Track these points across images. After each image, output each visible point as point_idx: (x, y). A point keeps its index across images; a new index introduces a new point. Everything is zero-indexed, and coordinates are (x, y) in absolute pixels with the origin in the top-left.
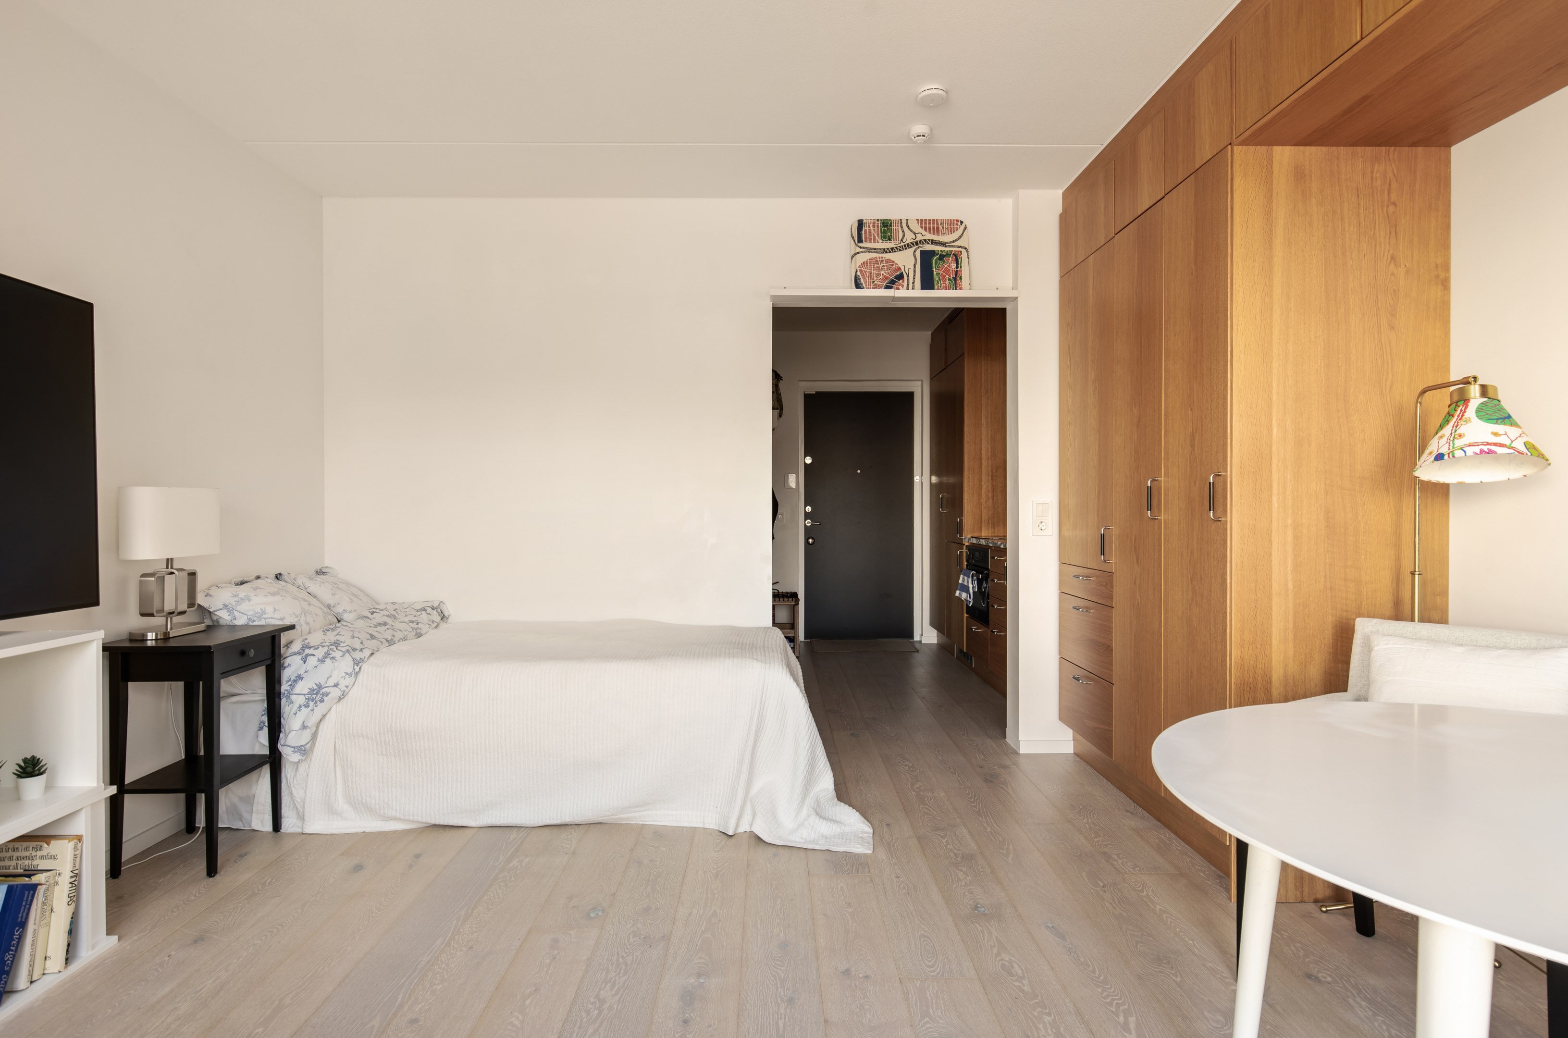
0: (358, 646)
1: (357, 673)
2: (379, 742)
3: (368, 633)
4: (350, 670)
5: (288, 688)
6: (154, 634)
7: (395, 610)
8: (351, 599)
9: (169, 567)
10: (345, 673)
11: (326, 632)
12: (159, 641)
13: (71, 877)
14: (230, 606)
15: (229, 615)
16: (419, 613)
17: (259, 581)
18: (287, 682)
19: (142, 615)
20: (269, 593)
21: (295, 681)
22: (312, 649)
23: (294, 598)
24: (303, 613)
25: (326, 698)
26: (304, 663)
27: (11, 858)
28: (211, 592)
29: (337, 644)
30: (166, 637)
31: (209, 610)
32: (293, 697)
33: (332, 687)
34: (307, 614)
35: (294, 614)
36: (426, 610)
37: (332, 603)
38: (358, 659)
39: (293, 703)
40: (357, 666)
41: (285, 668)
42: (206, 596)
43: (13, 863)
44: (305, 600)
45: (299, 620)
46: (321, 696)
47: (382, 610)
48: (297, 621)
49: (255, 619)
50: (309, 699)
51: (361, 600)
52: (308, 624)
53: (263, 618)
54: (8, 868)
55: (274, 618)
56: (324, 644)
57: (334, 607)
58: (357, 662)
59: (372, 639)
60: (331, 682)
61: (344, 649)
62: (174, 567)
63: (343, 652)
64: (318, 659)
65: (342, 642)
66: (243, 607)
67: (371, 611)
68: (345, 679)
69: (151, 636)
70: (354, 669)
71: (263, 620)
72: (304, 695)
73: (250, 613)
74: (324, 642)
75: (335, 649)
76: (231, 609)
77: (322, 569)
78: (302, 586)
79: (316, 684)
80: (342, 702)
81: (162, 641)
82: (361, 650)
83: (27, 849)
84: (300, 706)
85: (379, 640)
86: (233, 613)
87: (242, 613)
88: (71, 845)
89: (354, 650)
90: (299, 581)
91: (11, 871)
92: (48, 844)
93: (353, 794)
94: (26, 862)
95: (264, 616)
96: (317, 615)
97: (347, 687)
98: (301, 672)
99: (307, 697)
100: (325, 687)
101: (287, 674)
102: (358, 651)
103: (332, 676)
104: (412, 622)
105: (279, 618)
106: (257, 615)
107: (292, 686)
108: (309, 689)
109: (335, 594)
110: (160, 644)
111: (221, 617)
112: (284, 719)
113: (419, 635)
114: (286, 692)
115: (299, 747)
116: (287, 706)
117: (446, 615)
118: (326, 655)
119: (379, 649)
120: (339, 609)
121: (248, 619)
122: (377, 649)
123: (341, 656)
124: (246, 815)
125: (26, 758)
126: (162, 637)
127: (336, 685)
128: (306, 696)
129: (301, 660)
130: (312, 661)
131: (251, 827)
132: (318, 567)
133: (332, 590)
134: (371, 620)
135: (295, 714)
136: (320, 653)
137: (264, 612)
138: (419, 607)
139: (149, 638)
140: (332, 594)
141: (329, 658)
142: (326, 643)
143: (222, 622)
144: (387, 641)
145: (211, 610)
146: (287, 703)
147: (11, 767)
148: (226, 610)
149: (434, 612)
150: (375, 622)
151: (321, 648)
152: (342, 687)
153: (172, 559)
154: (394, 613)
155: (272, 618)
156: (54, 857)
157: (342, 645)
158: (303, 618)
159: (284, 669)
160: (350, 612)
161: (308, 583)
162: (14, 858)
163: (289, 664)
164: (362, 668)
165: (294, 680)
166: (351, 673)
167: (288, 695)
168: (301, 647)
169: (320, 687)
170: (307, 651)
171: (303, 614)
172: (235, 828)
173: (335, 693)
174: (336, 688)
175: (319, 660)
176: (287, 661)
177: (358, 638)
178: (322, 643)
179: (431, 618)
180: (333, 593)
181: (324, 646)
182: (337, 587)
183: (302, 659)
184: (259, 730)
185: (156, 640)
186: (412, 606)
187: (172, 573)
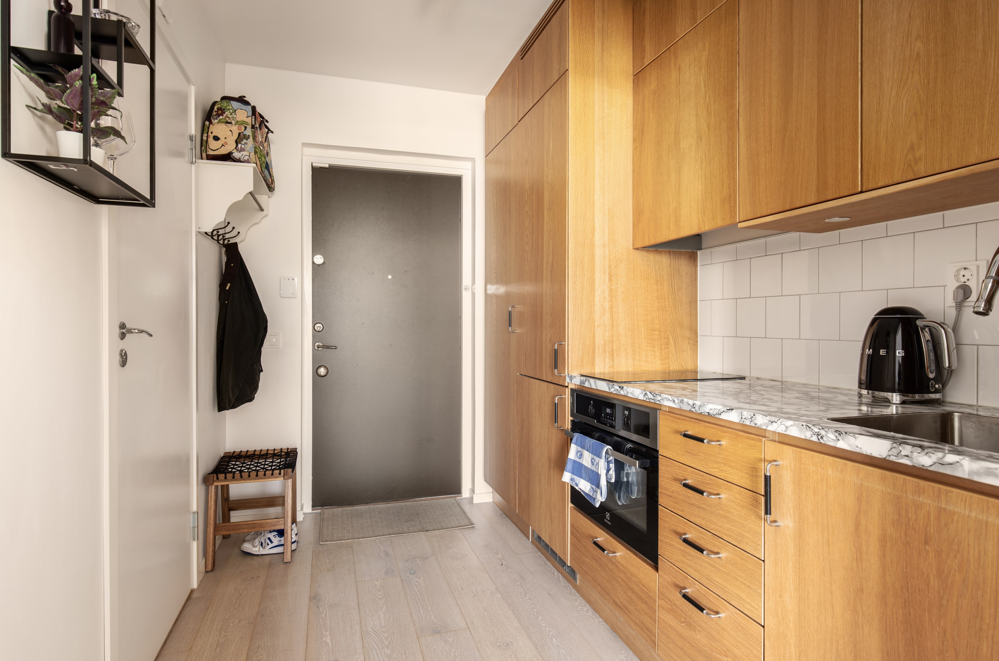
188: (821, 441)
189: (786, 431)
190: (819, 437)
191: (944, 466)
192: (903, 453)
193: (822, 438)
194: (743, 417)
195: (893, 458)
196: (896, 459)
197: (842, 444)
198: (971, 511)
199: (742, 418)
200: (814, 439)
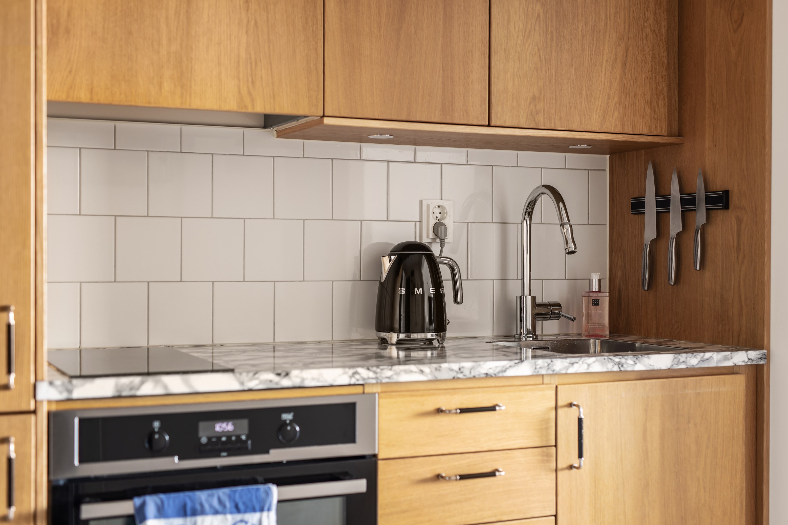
188: (622, 369)
189: (588, 369)
190: (620, 366)
191: (704, 362)
192: (681, 361)
193: (622, 366)
194: (538, 367)
195: (676, 367)
196: (677, 366)
197: (640, 367)
198: (712, 388)
199: (536, 368)
200: (616, 369)
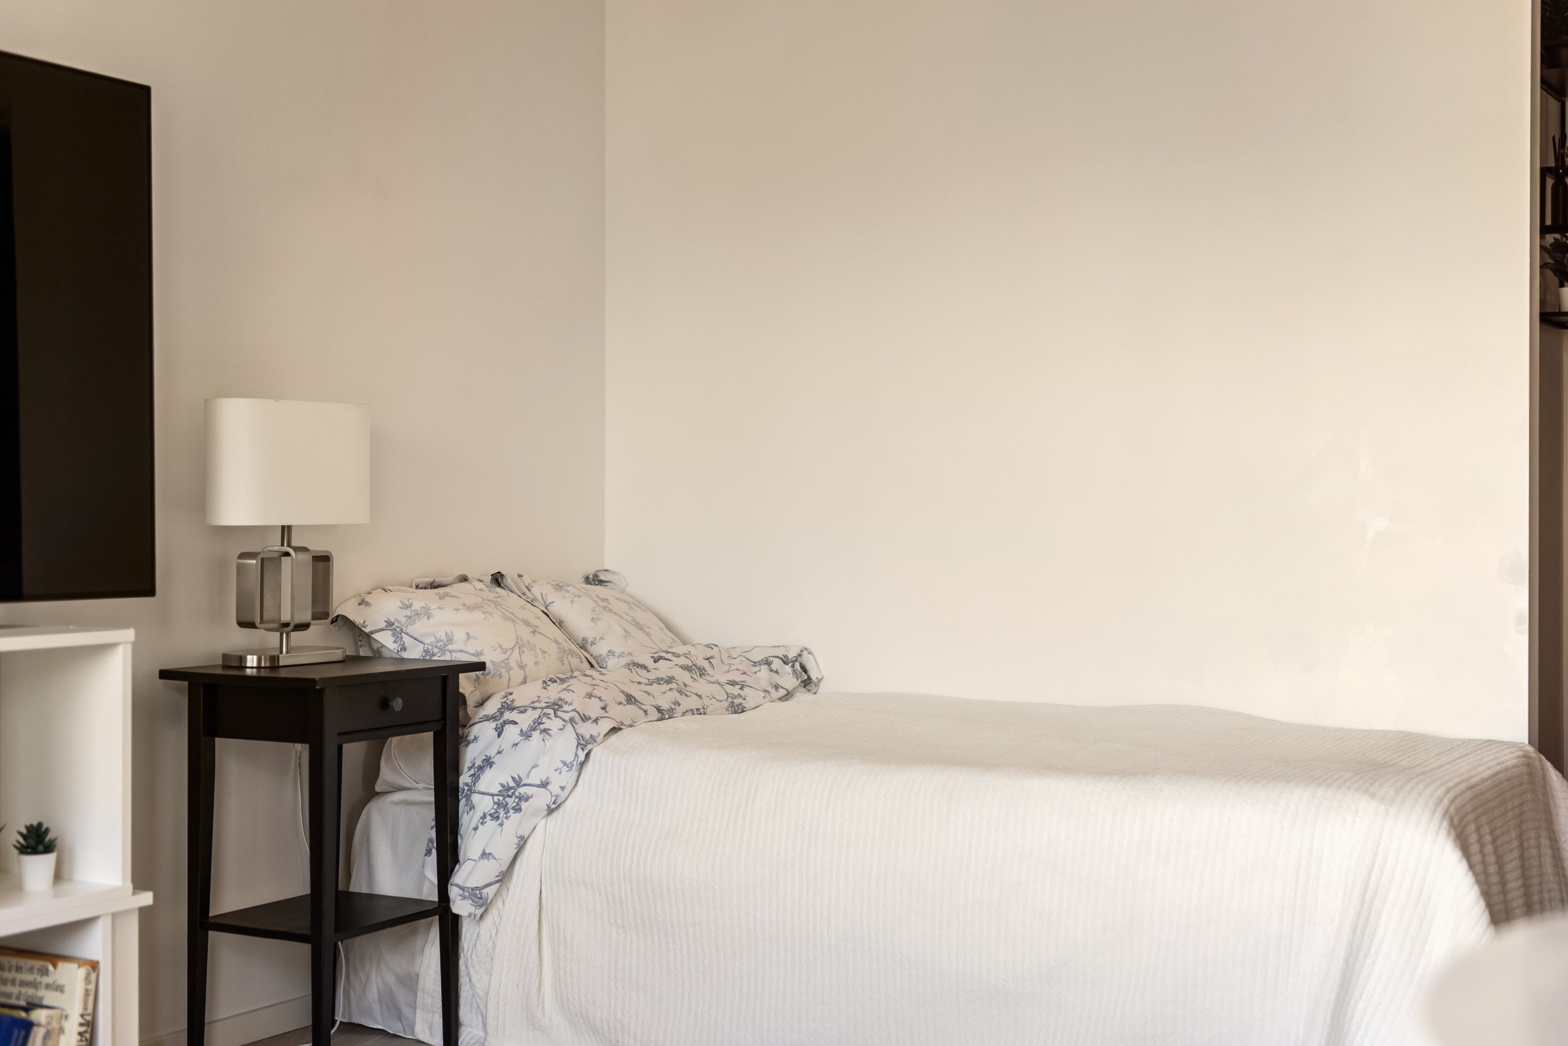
0: (594, 710)
1: (582, 765)
2: (610, 899)
3: (623, 692)
4: (569, 758)
5: (469, 780)
6: (255, 657)
7: (708, 659)
8: (626, 632)
9: (285, 545)
10: (562, 762)
11: (549, 683)
12: (262, 670)
13: (81, 1025)
14: (396, 624)
15: (395, 642)
16: (757, 669)
17: (464, 585)
18: (470, 768)
19: (242, 624)
20: (464, 605)
21: (481, 768)
22: (515, 711)
23: (506, 618)
24: (517, 646)
25: (524, 805)
26: (499, 736)
27: (13, 982)
28: (368, 599)
29: (556, 706)
30: (274, 665)
31: (363, 629)
32: (475, 798)
33: (538, 786)
34: (524, 649)
35: (500, 646)
36: (769, 663)
37: (590, 635)
38: (587, 736)
39: (474, 808)
40: (583, 749)
41: (469, 743)
42: (359, 604)
43: (15, 990)
44: (527, 623)
45: (507, 659)
46: (517, 800)
47: (678, 656)
48: (503, 661)
49: (436, 650)
50: (498, 804)
51: (648, 634)
52: (522, 667)
53: (448, 650)
54: (9, 996)
55: (465, 652)
56: (536, 705)
57: (593, 643)
58: (583, 743)
59: (628, 703)
60: (536, 778)
61: (567, 716)
62: (294, 544)
63: (565, 721)
64: (522, 730)
65: (566, 703)
66: (419, 628)
67: (656, 655)
68: (560, 773)
69: (252, 661)
70: (576, 755)
71: (448, 653)
72: (493, 795)
73: (429, 640)
74: (537, 701)
75: (552, 716)
76: (398, 630)
77: (599, 574)
78: (540, 599)
79: (512, 777)
80: (555, 814)
81: (267, 670)
82: (596, 721)
83: (31, 970)
84: (484, 817)
85: (643, 706)
86: (402, 638)
87: (415, 639)
88: (81, 972)
89: (585, 719)
90: (536, 591)
91: (13, 1001)
92: (55, 966)
93: (567, 995)
94: (30, 991)
95: (450, 647)
96: (544, 652)
97: (563, 788)
98: (492, 752)
99: (496, 800)
100: (525, 785)
101: (471, 754)
102: (591, 721)
103: (538, 765)
104: (733, 683)
105: (474, 652)
106: (438, 645)
107: (476, 777)
108: (502, 785)
109: (598, 619)
110: (263, 673)
111: (383, 646)
112: (461, 836)
113: (737, 709)
114: (466, 788)
115: (473, 889)
116: (466, 813)
117: (814, 676)
118: (534, 723)
119: (635, 722)
120: (601, 649)
121: (425, 651)
122: (630, 723)
123: (560, 730)
124: (406, 1010)
125: (32, 826)
126: (268, 665)
127: (544, 785)
128: (496, 798)
129: (494, 731)
130: (511, 733)
131: (414, 1036)
132: (591, 570)
133: (594, 611)
134: (648, 671)
135: (476, 829)
136: (525, 720)
137: (450, 640)
138: (757, 658)
139: (248, 665)
140: (593, 619)
141: (538, 731)
142: (540, 702)
143: (385, 653)
144: (659, 709)
145: (367, 630)
146: (466, 807)
147: (14, 837)
148: (390, 633)
149: (788, 668)
150: (652, 676)
151: (530, 711)
152: (554, 788)
153: (289, 527)
154: (706, 664)
155: (461, 651)
156: (60, 989)
157: (566, 708)
158: (516, 655)
159: (467, 745)
160: (619, 656)
161: (552, 596)
162: (17, 982)
163: (475, 736)
164: (592, 754)
165: (480, 765)
166: (571, 763)
167: (469, 793)
168: (500, 706)
169: (518, 782)
170: (508, 716)
171: (517, 649)
172: (391, 1032)
173: (541, 799)
174: (543, 789)
175: (522, 733)
176: (475, 731)
177: (600, 698)
178: (533, 702)
179: (776, 679)
180: (595, 617)
181: (535, 708)
182: (605, 608)
183: (496, 729)
184: (426, 855)
185: (259, 668)
186: (746, 655)
187: (287, 554)
